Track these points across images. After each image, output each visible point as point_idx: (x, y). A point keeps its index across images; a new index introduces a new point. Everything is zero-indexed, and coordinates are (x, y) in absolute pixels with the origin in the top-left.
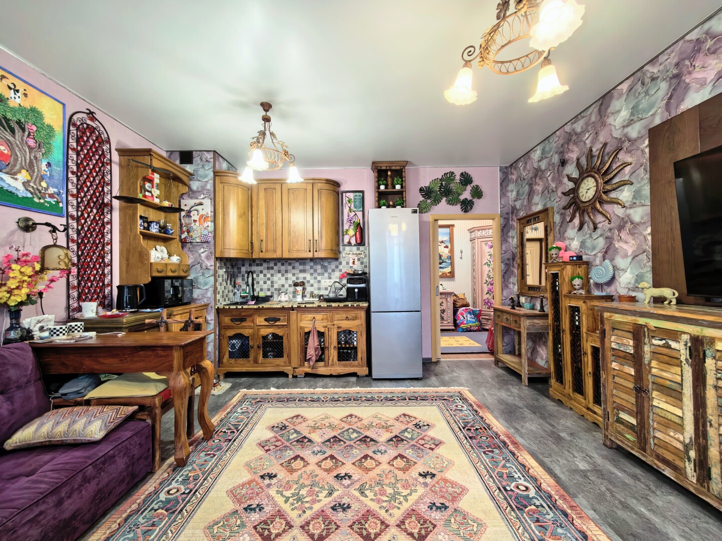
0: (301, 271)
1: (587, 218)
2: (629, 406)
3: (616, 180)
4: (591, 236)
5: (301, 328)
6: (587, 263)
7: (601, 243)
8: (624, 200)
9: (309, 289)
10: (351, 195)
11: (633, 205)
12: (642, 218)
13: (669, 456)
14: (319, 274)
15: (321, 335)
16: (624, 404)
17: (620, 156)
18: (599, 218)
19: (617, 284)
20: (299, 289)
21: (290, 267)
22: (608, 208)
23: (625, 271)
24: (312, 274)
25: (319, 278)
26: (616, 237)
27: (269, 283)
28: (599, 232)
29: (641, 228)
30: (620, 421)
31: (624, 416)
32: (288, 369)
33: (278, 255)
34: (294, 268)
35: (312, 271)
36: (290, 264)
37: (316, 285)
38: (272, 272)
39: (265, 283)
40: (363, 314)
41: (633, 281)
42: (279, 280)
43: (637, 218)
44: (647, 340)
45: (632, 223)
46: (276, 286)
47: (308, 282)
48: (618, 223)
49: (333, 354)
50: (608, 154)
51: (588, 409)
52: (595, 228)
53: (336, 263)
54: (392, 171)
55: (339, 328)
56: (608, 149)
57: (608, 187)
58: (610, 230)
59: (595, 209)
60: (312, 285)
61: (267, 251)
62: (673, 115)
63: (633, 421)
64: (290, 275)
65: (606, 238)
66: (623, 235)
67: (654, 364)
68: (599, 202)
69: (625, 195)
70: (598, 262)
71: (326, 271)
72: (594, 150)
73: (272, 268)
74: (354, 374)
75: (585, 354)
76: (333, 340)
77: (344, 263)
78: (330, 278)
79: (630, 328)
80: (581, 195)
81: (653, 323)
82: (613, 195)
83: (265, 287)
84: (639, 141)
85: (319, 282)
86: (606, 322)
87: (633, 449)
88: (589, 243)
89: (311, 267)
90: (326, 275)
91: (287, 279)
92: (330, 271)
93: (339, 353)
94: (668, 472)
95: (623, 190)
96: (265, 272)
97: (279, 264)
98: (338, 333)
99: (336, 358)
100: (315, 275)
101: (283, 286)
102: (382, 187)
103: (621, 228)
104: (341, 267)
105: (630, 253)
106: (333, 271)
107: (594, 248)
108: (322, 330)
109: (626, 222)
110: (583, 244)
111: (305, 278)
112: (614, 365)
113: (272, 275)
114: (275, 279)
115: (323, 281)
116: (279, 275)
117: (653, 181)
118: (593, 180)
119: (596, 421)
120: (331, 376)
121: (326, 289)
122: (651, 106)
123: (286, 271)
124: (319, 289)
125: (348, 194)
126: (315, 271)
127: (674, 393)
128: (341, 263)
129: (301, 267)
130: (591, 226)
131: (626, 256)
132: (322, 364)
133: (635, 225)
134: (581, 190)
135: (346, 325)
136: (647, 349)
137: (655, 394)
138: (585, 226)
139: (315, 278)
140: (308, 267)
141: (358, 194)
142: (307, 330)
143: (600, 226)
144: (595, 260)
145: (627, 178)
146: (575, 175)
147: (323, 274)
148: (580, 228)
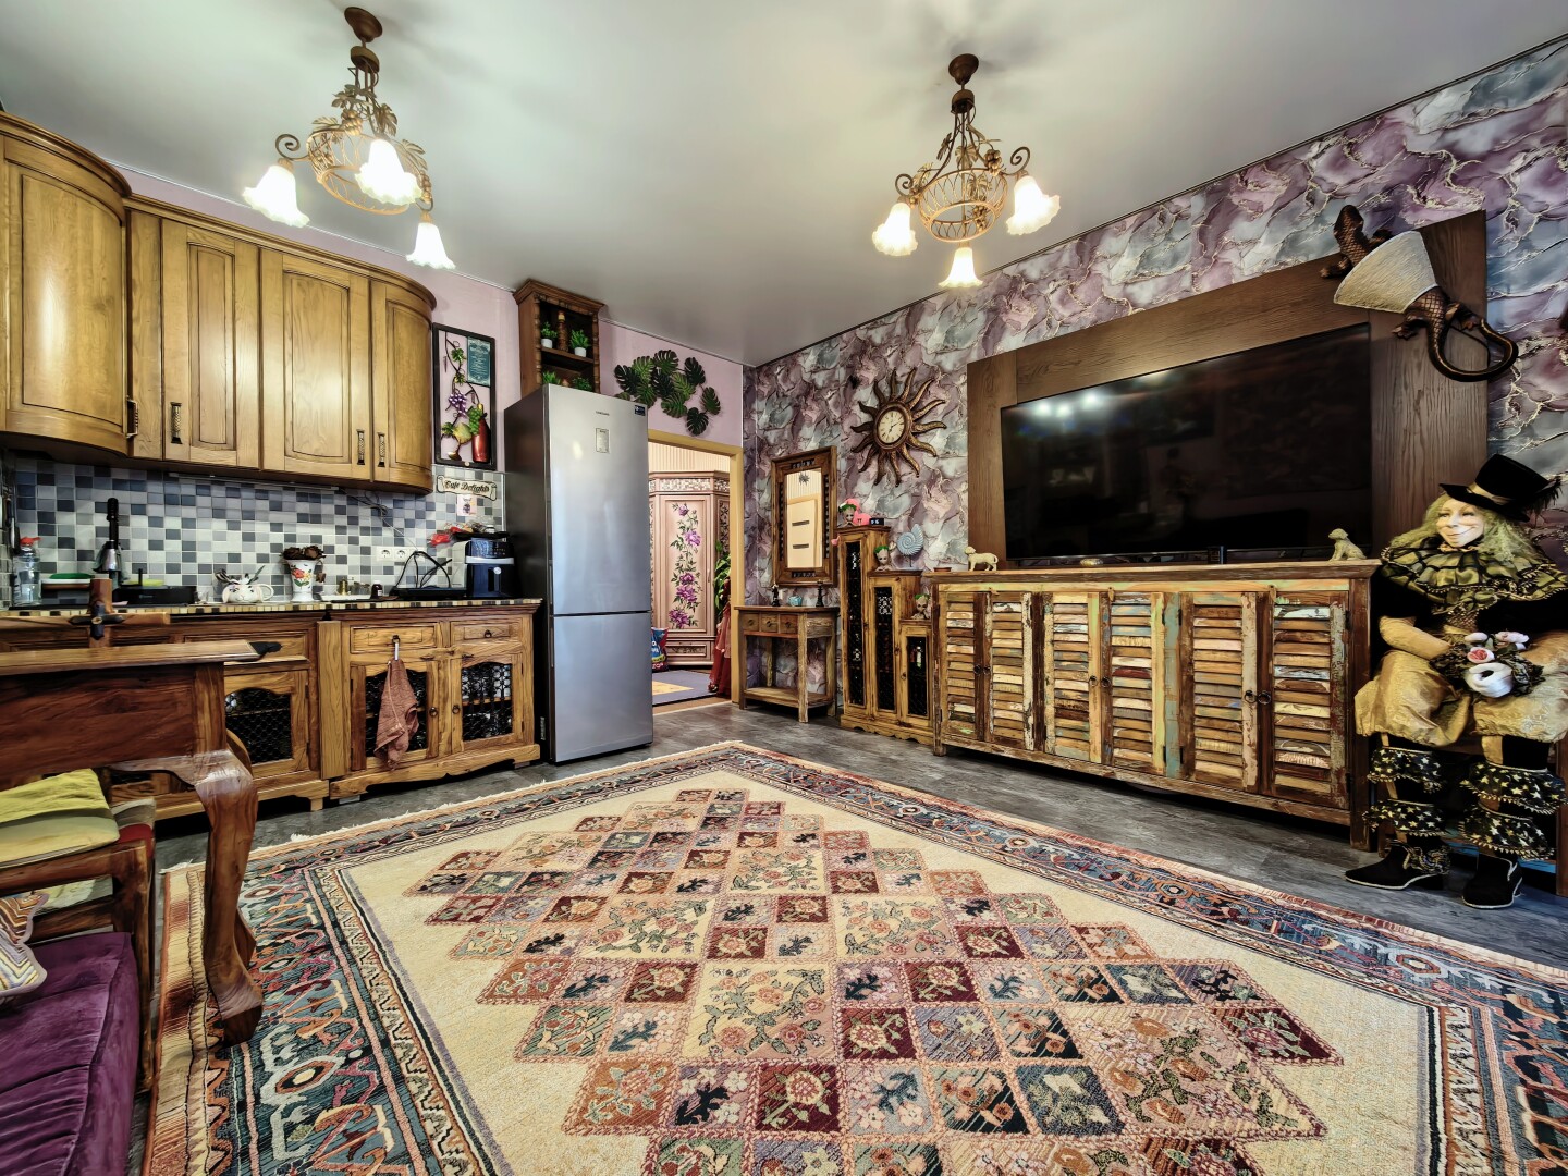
0: (303, 518)
1: (887, 468)
2: (967, 693)
3: (927, 420)
4: (892, 493)
5: (353, 666)
6: (888, 529)
7: (906, 501)
8: (936, 447)
9: (332, 569)
10: (462, 342)
11: (946, 455)
12: (956, 472)
13: (1008, 733)
14: (365, 530)
15: (418, 680)
16: (961, 692)
17: (933, 389)
18: (904, 469)
19: (926, 555)
20: (305, 567)
21: (263, 505)
22: (915, 455)
23: (934, 538)
24: (340, 529)
25: (365, 540)
26: (925, 495)
27: (174, 546)
28: (903, 487)
29: (955, 483)
30: (955, 716)
31: (960, 708)
33: (246, 457)
34: (277, 507)
35: (343, 520)
36: (262, 494)
37: (355, 560)
38: (188, 512)
39: (155, 545)
40: (525, 624)
41: (944, 551)
42: (215, 539)
43: (950, 472)
44: (988, 608)
45: (944, 477)
46: (204, 557)
47: (331, 549)
48: (928, 475)
49: (449, 724)
50: (917, 383)
51: (901, 724)
52: (899, 482)
53: (420, 505)
54: (567, 312)
55: (466, 658)
56: (917, 377)
57: (919, 428)
58: (918, 484)
59: (900, 455)
60: (342, 560)
61: (197, 440)
62: (990, 355)
63: (971, 710)
64: (260, 528)
65: (913, 495)
66: (934, 491)
67: (996, 634)
68: (908, 447)
69: (937, 440)
70: (901, 527)
71: (387, 523)
72: (899, 373)
73: (188, 501)
75: (898, 650)
76: (451, 685)
77: (440, 507)
78: (399, 541)
79: (970, 598)
80: (881, 434)
81: (996, 587)
82: (922, 439)
83: (156, 558)
84: (955, 376)
85: (366, 551)
86: (940, 595)
87: (969, 744)
88: (889, 502)
89: (340, 511)
90: (388, 533)
91: (249, 538)
92: (399, 523)
93: (465, 720)
94: (1008, 752)
95: (934, 435)
96: (155, 510)
97: (218, 491)
98: (466, 672)
99: (458, 735)
100: (352, 532)
101: (235, 558)
102: (547, 343)
103: (931, 482)
104: (431, 516)
105: (941, 515)
106: (410, 524)
107: (896, 509)
108: (421, 667)
109: (938, 476)
110: (881, 503)
111: (317, 539)
112: (951, 648)
113: (188, 523)
114: (201, 534)
115: (377, 551)
116: (220, 525)
117: (972, 428)
118: (899, 415)
119: (913, 736)
120: (448, 780)
121: (388, 570)
122: (968, 337)
123: (249, 516)
124: (366, 570)
125: (452, 337)
126: (353, 521)
127: (1014, 662)
128: (431, 507)
129: (304, 507)
130: (893, 478)
131: (937, 518)
132: (420, 753)
133: (949, 480)
134: (881, 427)
135: (484, 650)
136: (989, 618)
137: (996, 669)
138: (885, 478)
139: (353, 541)
140: (327, 509)
141: (478, 342)
142: (372, 672)
143: (904, 479)
144: (897, 525)
145: (939, 419)
146: (872, 402)
147: (377, 531)
148: (877, 481)
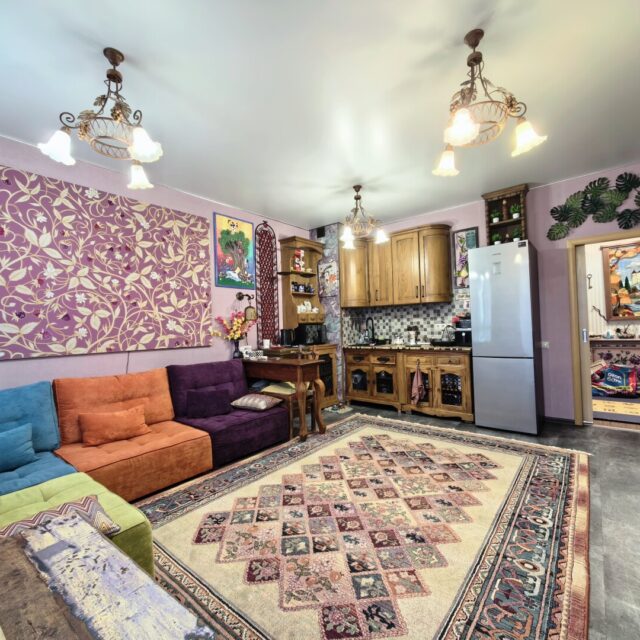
0: (415, 316)
5: (408, 368)
9: (423, 333)
10: (463, 234)
14: (432, 319)
15: (425, 377)
20: (413, 333)
21: (405, 313)
24: (425, 319)
25: (432, 322)
27: (387, 327)
32: (397, 405)
33: (390, 302)
34: (408, 313)
35: (425, 316)
36: (405, 310)
37: (429, 330)
38: (390, 317)
39: (384, 327)
40: (467, 359)
42: (396, 325)
46: (393, 330)
47: (422, 326)
49: (437, 396)
53: (450, 307)
54: (507, 199)
55: (443, 371)
60: (425, 330)
61: (381, 300)
64: (405, 320)
71: (439, 315)
73: (389, 314)
74: (457, 419)
76: (437, 382)
77: (457, 307)
78: (443, 322)
83: (384, 331)
85: (432, 326)
89: (424, 312)
90: (439, 319)
91: (402, 324)
92: (442, 315)
93: (443, 396)
96: (384, 318)
97: (395, 311)
98: (443, 377)
99: (440, 401)
100: (428, 319)
101: (399, 330)
102: (496, 220)
104: (454, 311)
106: (446, 315)
108: (426, 372)
111: (418, 323)
113: (390, 321)
114: (392, 324)
115: (436, 325)
116: (396, 320)
120: (435, 417)
121: (439, 333)
123: (402, 317)
124: (432, 333)
125: (460, 234)
126: (428, 315)
128: (454, 307)
129: (415, 313)
132: (426, 404)
135: (449, 368)
139: (428, 323)
140: (421, 312)
141: (470, 232)
142: (412, 371)
147: (435, 318)
